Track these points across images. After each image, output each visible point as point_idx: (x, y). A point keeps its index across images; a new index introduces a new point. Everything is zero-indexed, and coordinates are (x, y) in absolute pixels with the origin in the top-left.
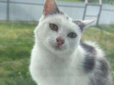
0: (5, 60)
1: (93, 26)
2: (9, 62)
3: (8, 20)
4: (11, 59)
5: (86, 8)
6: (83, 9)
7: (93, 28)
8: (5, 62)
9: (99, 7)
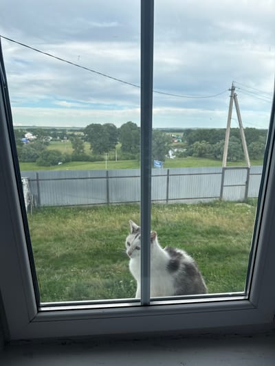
0: (103, 263)
1: (239, 202)
2: (107, 266)
3: (108, 203)
4: (110, 261)
5: (223, 173)
6: (221, 175)
7: (241, 204)
8: (102, 266)
9: (246, 170)
